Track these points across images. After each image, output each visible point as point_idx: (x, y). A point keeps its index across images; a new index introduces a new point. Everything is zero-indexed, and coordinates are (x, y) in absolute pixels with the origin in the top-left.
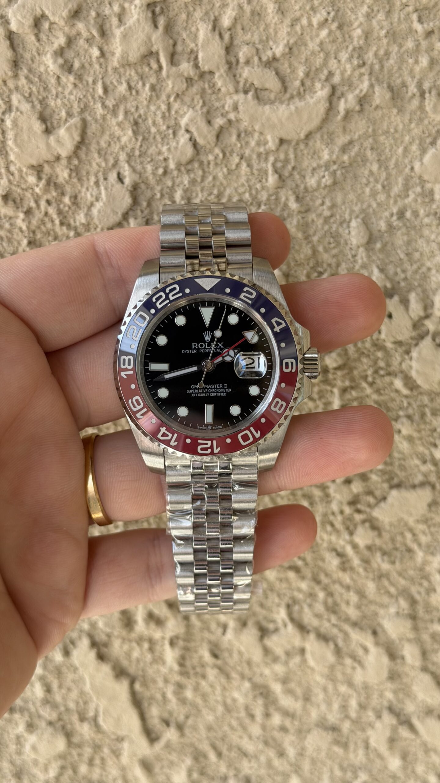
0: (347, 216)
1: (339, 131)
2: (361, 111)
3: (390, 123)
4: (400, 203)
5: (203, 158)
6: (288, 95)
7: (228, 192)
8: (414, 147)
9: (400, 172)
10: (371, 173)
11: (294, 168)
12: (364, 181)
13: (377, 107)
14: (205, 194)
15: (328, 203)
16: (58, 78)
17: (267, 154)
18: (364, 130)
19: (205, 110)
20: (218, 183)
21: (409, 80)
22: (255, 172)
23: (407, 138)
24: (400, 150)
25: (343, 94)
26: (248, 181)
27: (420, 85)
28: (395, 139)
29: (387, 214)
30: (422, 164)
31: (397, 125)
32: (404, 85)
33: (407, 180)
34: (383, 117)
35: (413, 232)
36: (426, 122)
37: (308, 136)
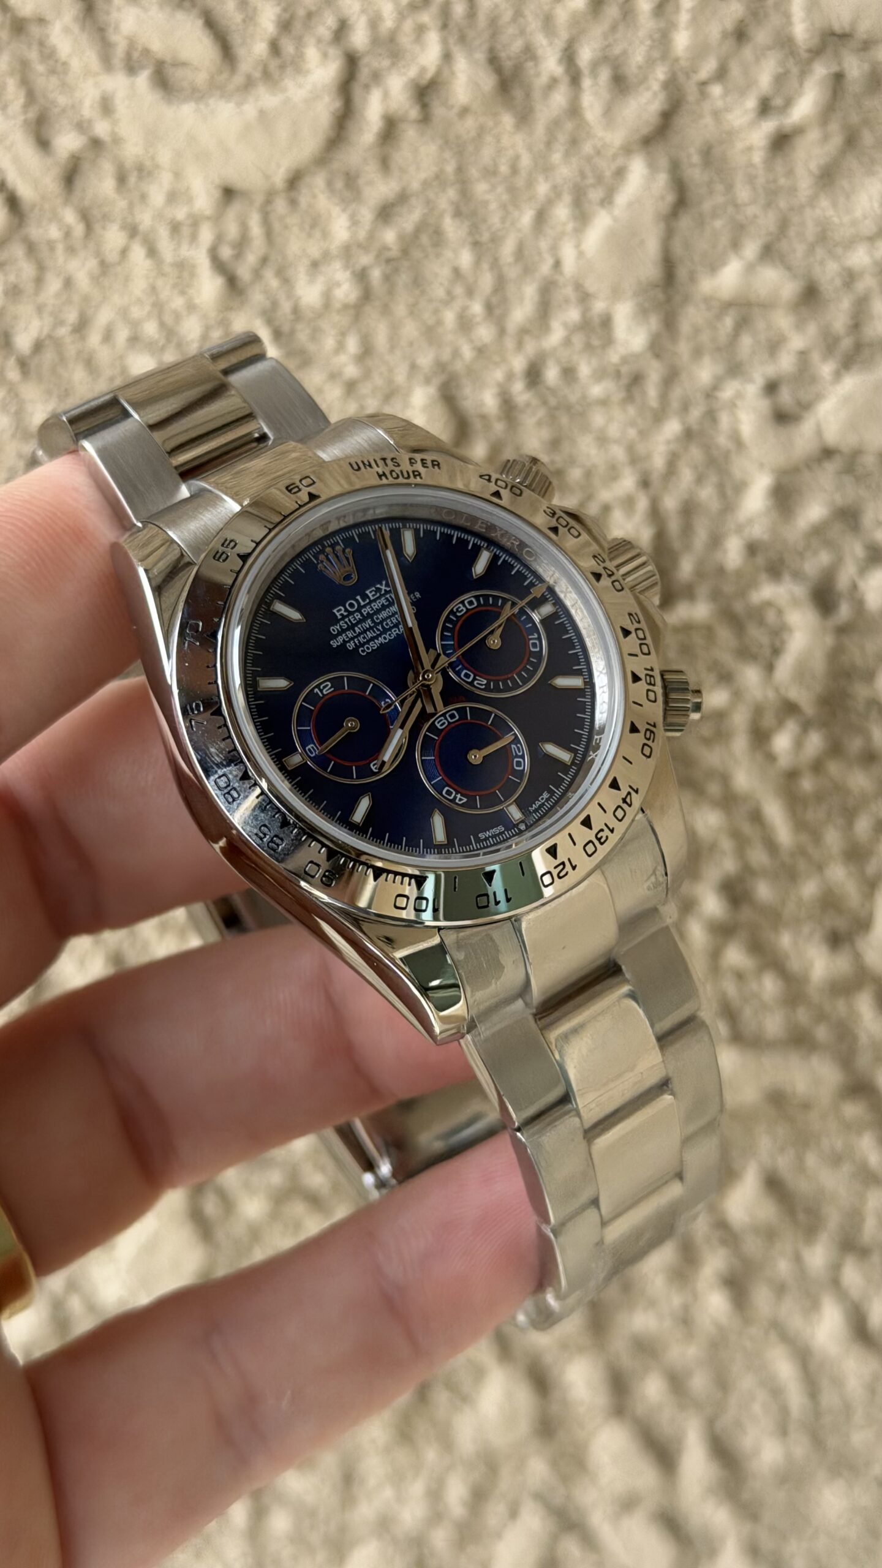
0: (400, 377)
1: (371, 171)
2: (426, 118)
3: (500, 151)
4: (531, 347)
5: (34, 232)
6: (239, 79)
7: (104, 316)
8: (562, 212)
9: (528, 271)
10: (457, 272)
11: (264, 260)
12: (440, 293)
13: (465, 111)
14: (48, 321)
15: (352, 345)
17: (195, 222)
18: (434, 169)
19: (32, 114)
20: (76, 298)
21: (540, 40)
22: (167, 269)
23: (542, 189)
24: (527, 218)
25: (377, 77)
26: (153, 289)
27: (569, 57)
28: (512, 190)
29: (499, 375)
30: (581, 254)
31: (517, 157)
32: (529, 52)
33: (547, 291)
34: (481, 131)
35: (564, 420)
36: (587, 148)
37: (294, 181)
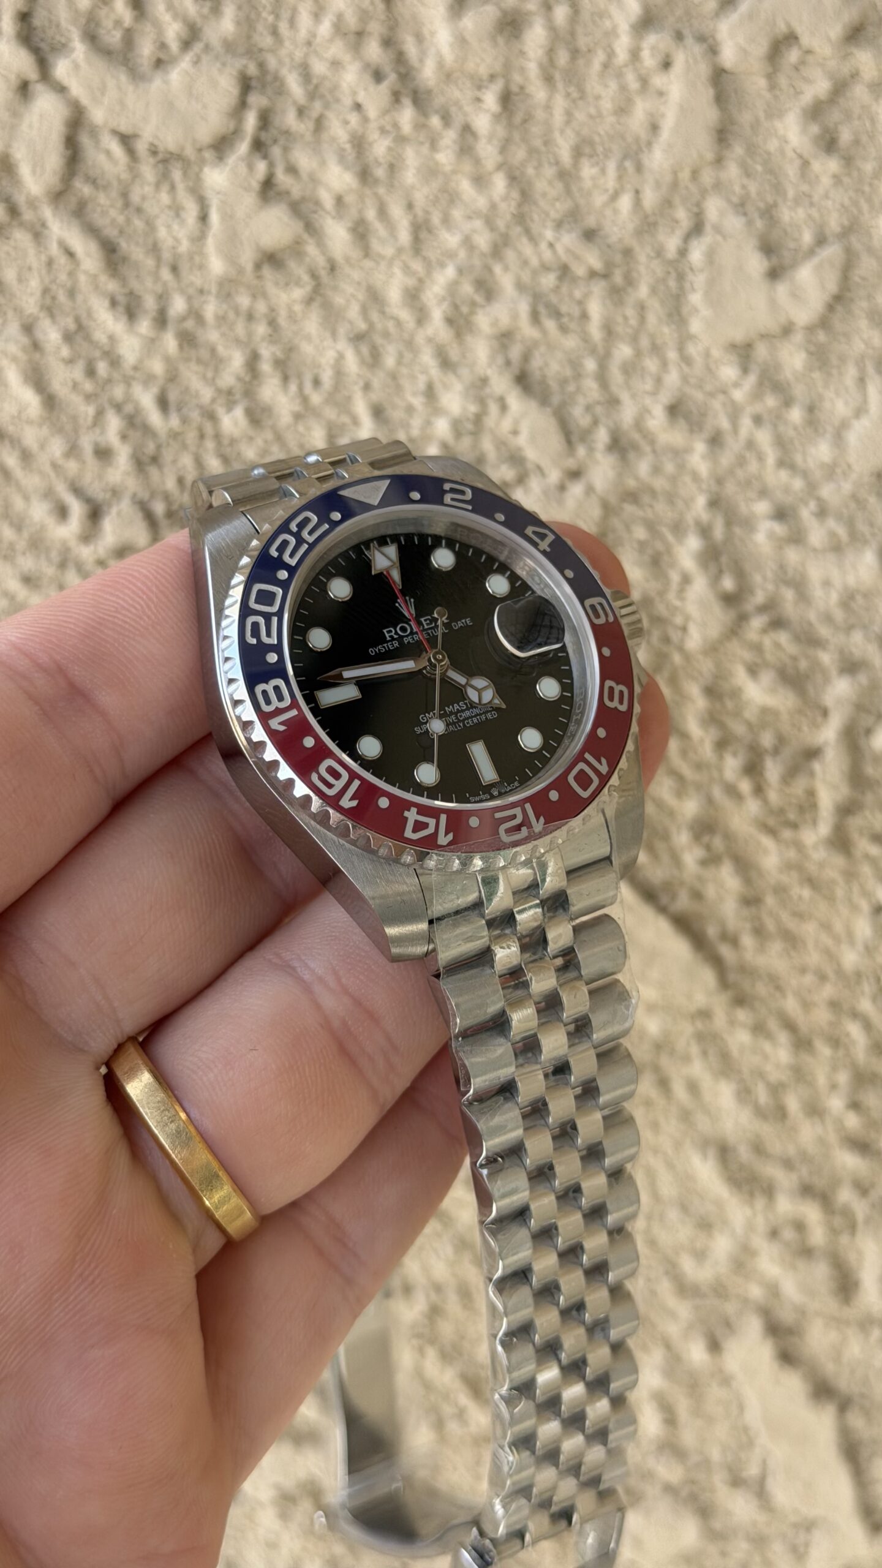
16: (805, 164)
